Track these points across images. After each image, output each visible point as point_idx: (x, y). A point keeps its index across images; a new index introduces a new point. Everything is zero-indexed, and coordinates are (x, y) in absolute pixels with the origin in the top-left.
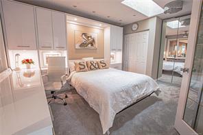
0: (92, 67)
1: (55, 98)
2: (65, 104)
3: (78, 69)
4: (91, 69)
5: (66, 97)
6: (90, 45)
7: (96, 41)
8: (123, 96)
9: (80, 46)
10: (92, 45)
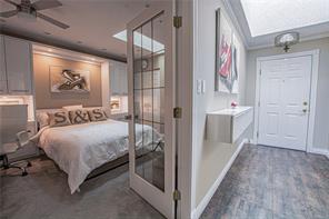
0: (79, 119)
1: (6, 167)
2: (25, 174)
3: (53, 123)
4: (76, 122)
5: (29, 165)
6: (77, 88)
7: (88, 81)
8: (104, 149)
9: (60, 88)
10: (81, 87)
